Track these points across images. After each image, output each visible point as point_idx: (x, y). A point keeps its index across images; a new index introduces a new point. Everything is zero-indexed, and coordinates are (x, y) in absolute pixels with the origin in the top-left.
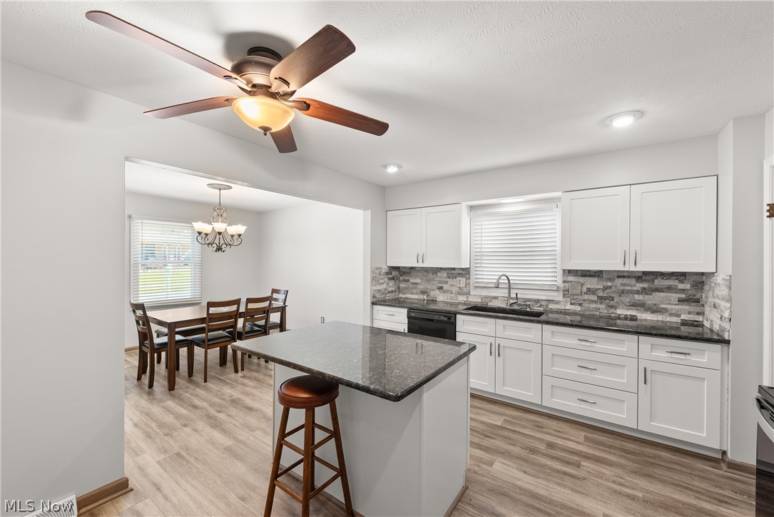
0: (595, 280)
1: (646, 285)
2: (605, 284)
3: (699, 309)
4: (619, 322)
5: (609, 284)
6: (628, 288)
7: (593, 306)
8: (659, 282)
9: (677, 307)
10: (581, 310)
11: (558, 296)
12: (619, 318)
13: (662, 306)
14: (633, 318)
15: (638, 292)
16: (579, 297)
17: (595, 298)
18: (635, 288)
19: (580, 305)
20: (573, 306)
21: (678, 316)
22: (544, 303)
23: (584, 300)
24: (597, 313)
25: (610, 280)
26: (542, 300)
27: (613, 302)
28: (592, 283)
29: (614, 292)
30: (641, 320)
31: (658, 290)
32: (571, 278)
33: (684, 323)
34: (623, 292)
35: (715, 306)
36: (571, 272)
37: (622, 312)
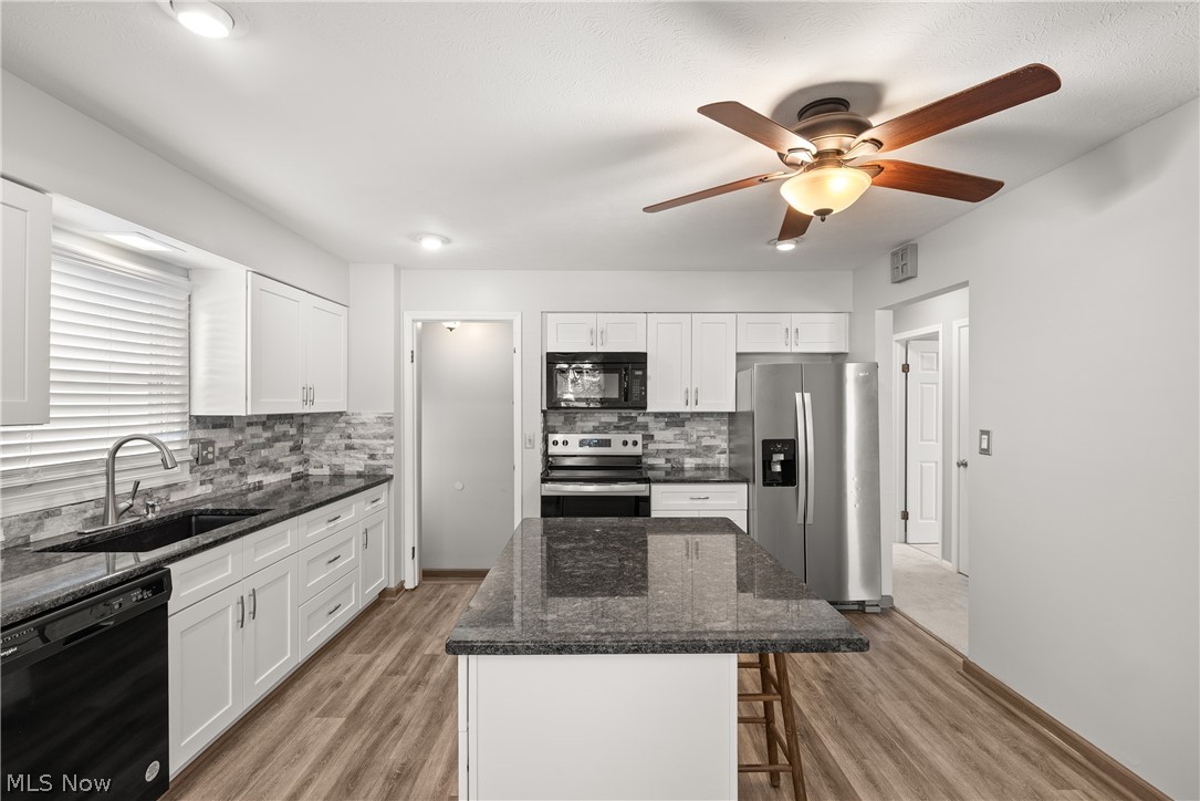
0: (225, 432)
1: (268, 434)
2: (236, 438)
3: (301, 458)
4: (251, 496)
5: (240, 438)
6: (256, 441)
7: (225, 479)
8: (280, 428)
9: (289, 459)
10: (213, 492)
11: (181, 474)
12: (249, 490)
13: (280, 460)
14: (259, 486)
15: (264, 446)
16: (211, 467)
17: (225, 464)
18: (261, 440)
19: (211, 481)
20: (204, 487)
21: (289, 470)
22: (162, 495)
23: (216, 472)
24: (229, 490)
25: (241, 430)
26: (158, 489)
27: (244, 467)
28: (223, 439)
29: (244, 450)
30: (267, 485)
31: (277, 440)
32: (201, 434)
33: (296, 478)
34: (254, 448)
35: (349, 447)
36: (200, 421)
37: (252, 479)
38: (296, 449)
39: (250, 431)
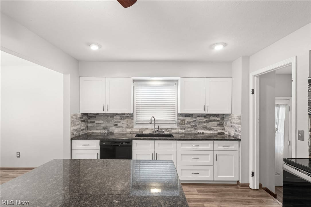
0: (190, 118)
1: (207, 119)
2: (193, 119)
3: (222, 128)
4: (198, 135)
5: (195, 119)
6: (201, 121)
7: (189, 129)
8: (212, 118)
9: (216, 127)
10: (185, 132)
11: (175, 126)
12: (198, 134)
13: (212, 127)
14: (203, 133)
15: (204, 122)
16: (184, 126)
17: (189, 126)
18: (203, 121)
19: (184, 129)
20: (182, 130)
21: (217, 131)
22: (170, 130)
23: (186, 127)
24: (191, 132)
25: (195, 118)
26: (169, 128)
27: (196, 127)
28: (188, 119)
29: (196, 123)
30: (206, 134)
31: (211, 121)
32: (181, 117)
33: (219, 133)
34: (199, 123)
35: (232, 126)
36: (181, 115)
37: (199, 131)
38: (220, 125)
39: (198, 118)
